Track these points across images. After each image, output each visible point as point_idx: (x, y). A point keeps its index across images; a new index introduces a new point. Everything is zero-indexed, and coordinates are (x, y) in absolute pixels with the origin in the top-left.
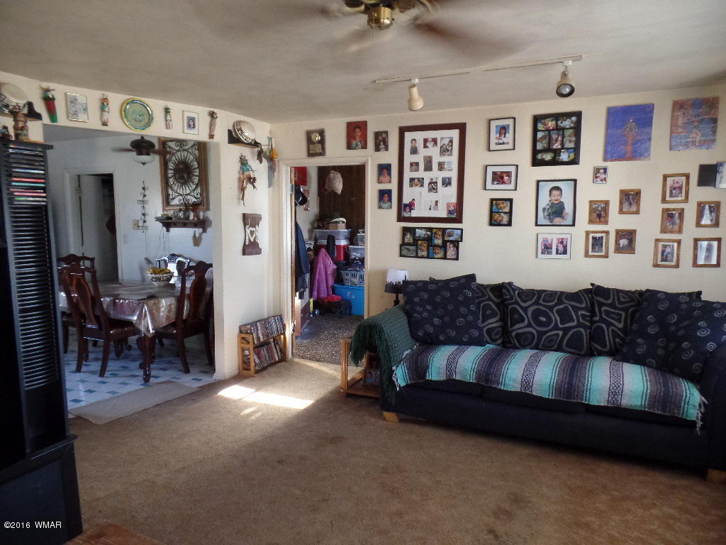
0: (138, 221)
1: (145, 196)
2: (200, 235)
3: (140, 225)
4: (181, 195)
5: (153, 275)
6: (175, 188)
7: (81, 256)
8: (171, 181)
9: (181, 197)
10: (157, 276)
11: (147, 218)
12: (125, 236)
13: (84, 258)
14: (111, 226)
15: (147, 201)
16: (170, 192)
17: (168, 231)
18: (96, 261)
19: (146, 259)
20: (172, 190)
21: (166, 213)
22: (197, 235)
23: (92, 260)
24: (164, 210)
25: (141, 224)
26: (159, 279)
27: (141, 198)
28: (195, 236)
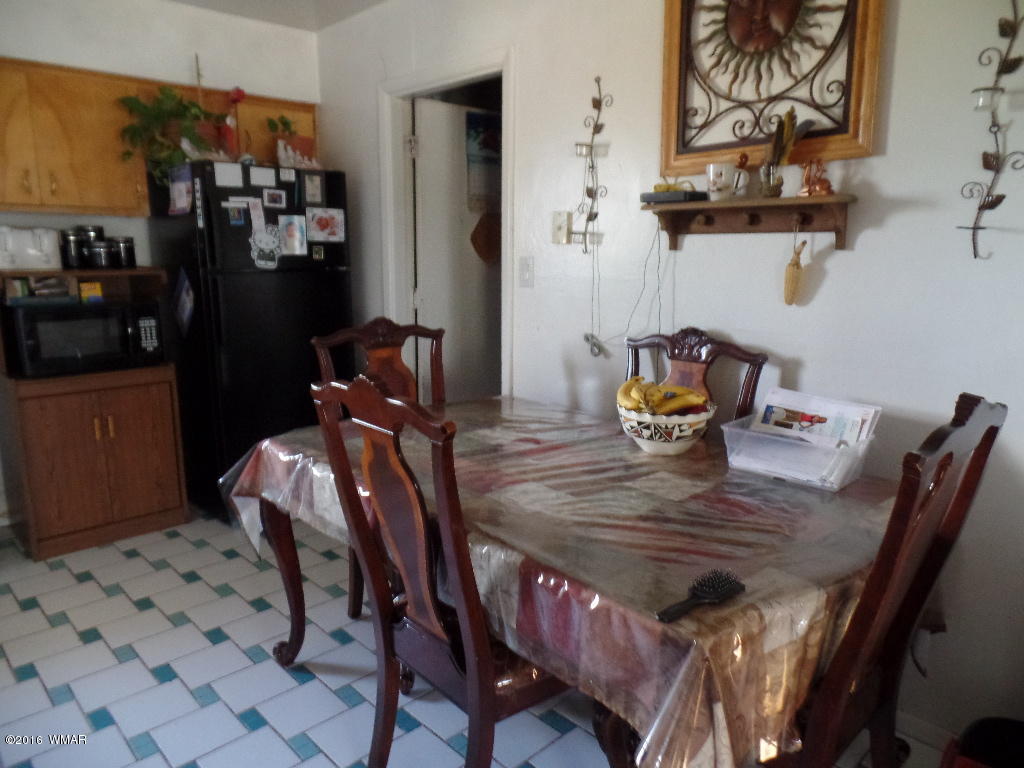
0: (570, 216)
1: (598, 129)
2: (820, 258)
3: (575, 228)
4: (745, 105)
5: (647, 418)
6: (722, 81)
7: (410, 321)
8: (705, 57)
9: (745, 115)
10: (662, 420)
11: (602, 205)
12: (526, 265)
13: (417, 331)
14: (487, 238)
15: (607, 146)
16: (698, 98)
17: (674, 245)
18: (446, 340)
19: (589, 338)
20: (710, 89)
21: (671, 181)
22: (805, 260)
23: (436, 335)
24: (666, 169)
25: (579, 224)
26: (666, 434)
27: (586, 136)
28: (796, 264)
